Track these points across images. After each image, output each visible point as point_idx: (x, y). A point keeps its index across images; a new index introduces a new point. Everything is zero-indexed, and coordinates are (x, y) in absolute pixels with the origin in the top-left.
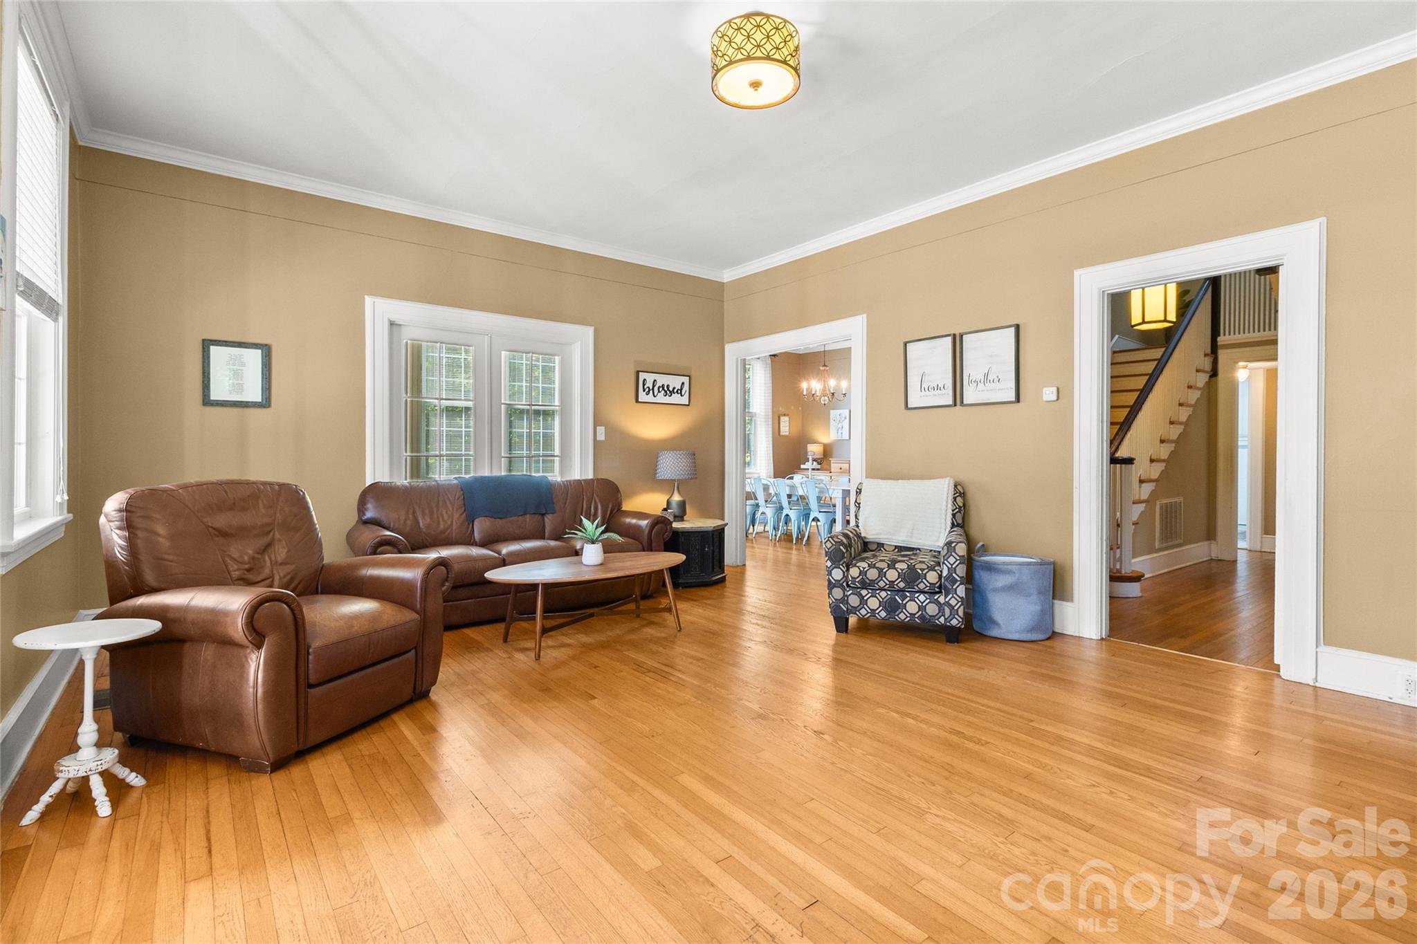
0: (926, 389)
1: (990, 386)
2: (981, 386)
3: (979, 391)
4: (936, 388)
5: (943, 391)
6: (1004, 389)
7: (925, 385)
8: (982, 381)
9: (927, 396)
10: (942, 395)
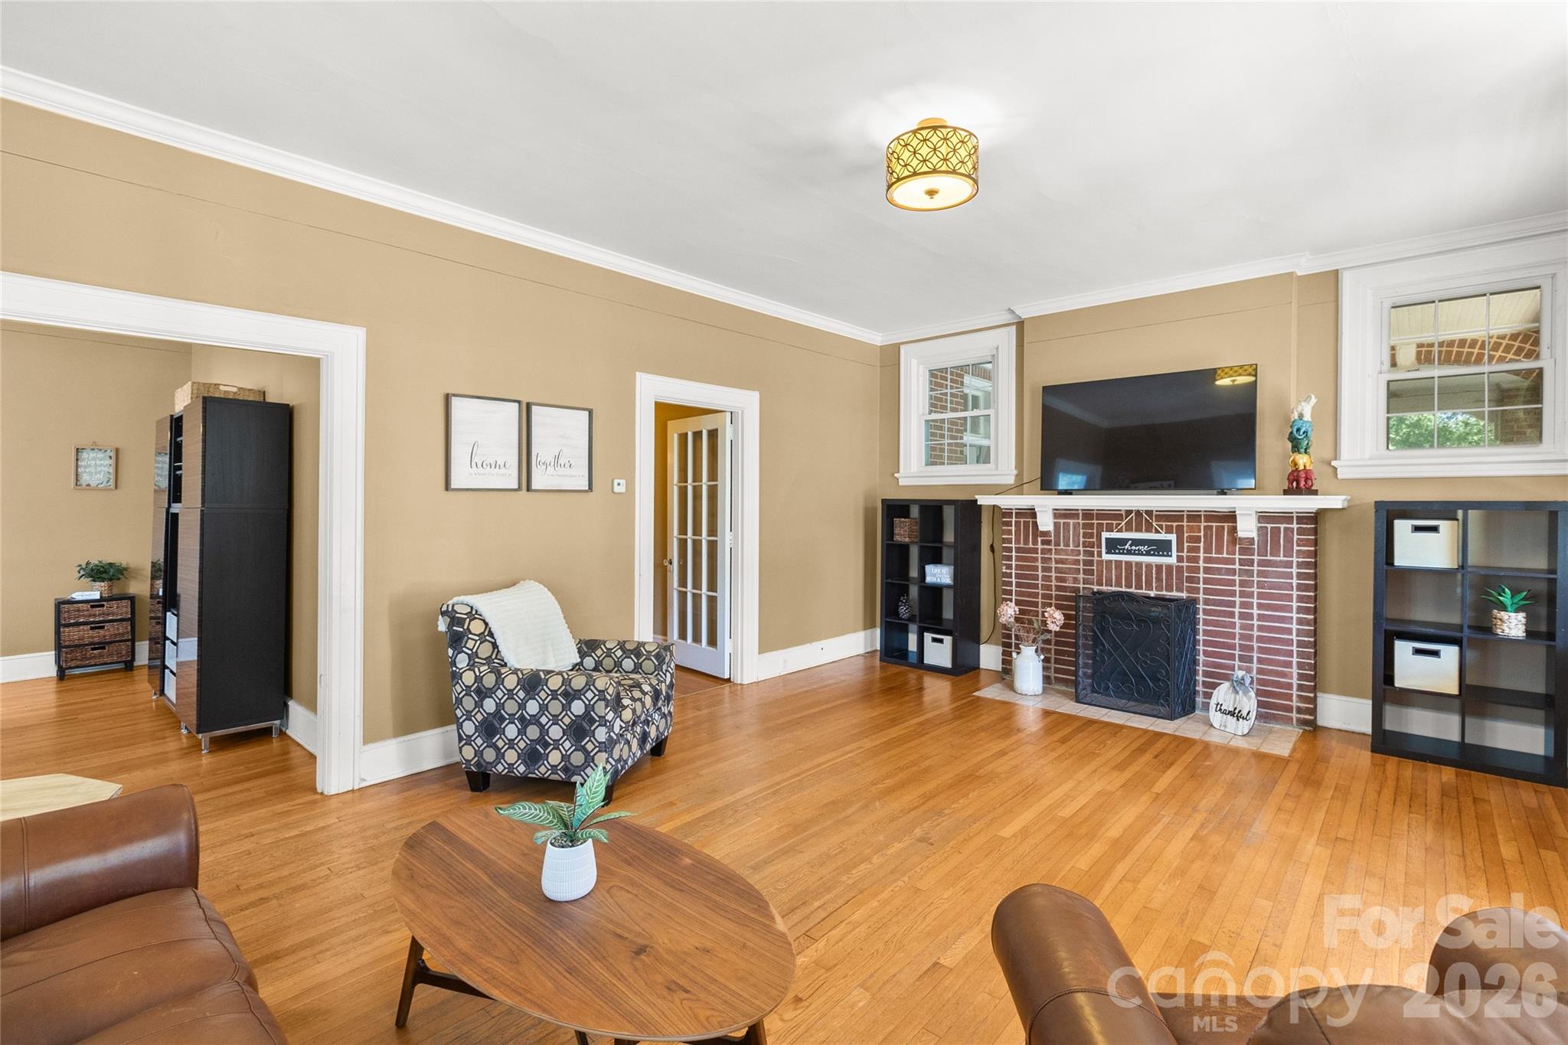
0: (479, 465)
1: (561, 471)
2: (550, 469)
3: (548, 475)
4: (493, 466)
5: (503, 471)
6: (576, 476)
7: (476, 459)
8: (552, 464)
9: (479, 474)
10: (502, 475)
